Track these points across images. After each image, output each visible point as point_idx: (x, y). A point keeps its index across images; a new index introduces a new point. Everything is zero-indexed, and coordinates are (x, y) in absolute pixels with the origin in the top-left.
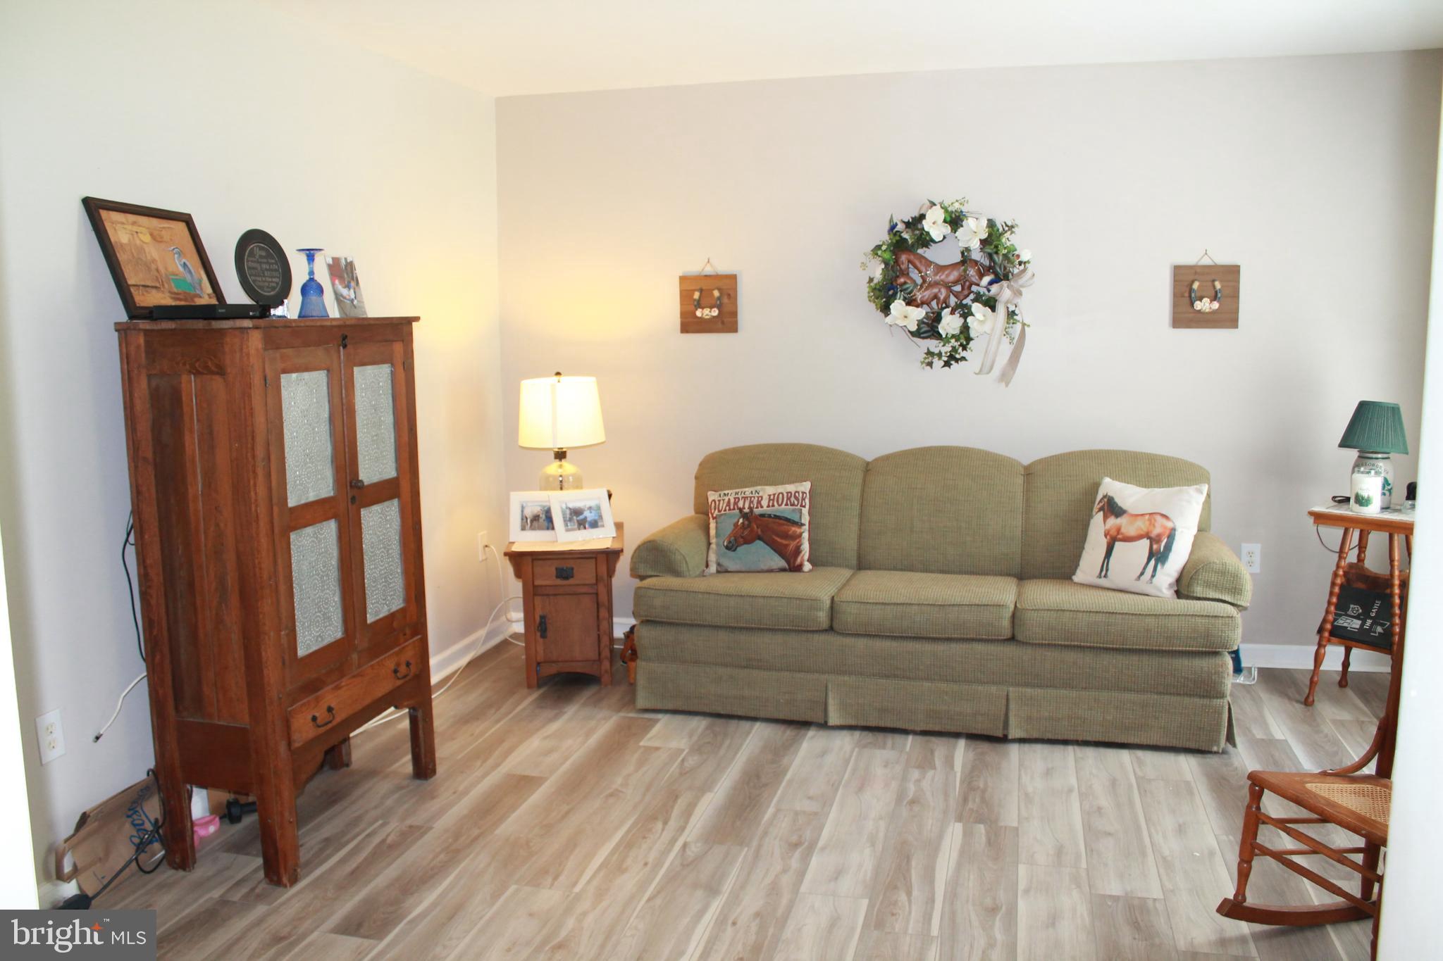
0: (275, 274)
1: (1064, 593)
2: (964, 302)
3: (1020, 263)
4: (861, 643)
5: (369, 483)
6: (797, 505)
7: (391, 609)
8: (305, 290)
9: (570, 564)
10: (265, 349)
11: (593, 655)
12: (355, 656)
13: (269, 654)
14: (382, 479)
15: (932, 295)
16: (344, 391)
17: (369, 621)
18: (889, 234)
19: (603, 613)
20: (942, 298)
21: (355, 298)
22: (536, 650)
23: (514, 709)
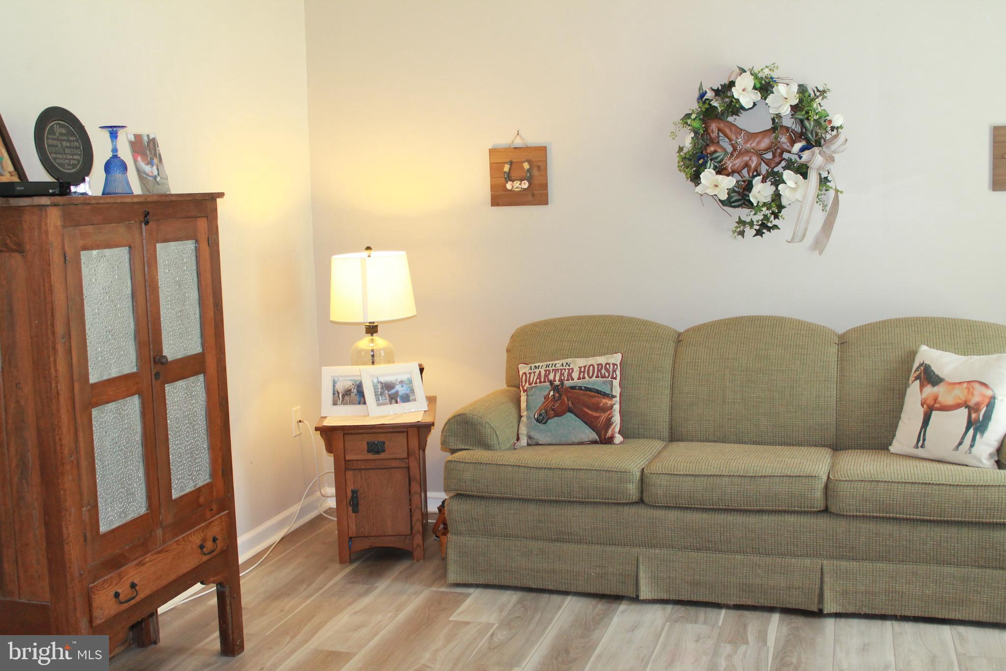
0: (75, 151)
1: (879, 464)
2: (776, 170)
3: (833, 129)
4: (672, 515)
5: (173, 359)
6: (608, 377)
7: (197, 484)
8: (108, 167)
9: (381, 438)
10: (64, 226)
11: (404, 529)
12: (159, 532)
13: (71, 530)
14: (186, 355)
15: (743, 163)
16: (146, 268)
17: (174, 497)
18: (698, 102)
19: (415, 487)
20: (753, 166)
21: (158, 174)
22: (348, 526)
23: (325, 585)
